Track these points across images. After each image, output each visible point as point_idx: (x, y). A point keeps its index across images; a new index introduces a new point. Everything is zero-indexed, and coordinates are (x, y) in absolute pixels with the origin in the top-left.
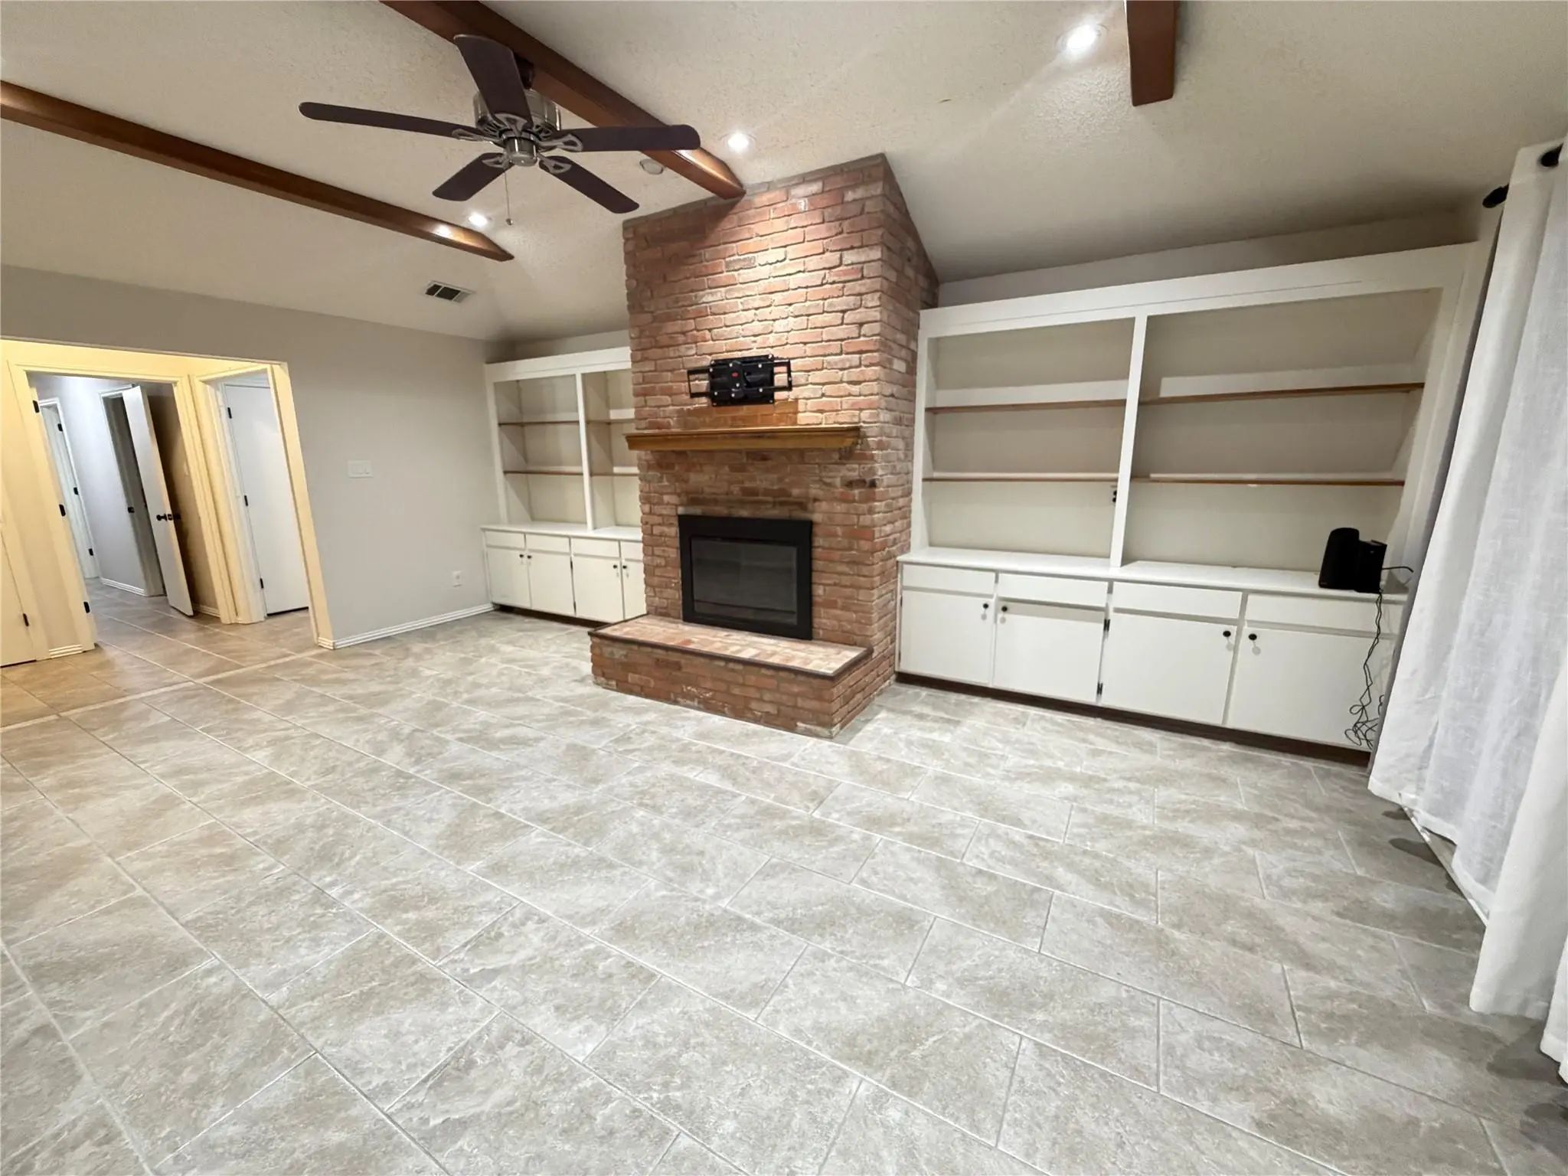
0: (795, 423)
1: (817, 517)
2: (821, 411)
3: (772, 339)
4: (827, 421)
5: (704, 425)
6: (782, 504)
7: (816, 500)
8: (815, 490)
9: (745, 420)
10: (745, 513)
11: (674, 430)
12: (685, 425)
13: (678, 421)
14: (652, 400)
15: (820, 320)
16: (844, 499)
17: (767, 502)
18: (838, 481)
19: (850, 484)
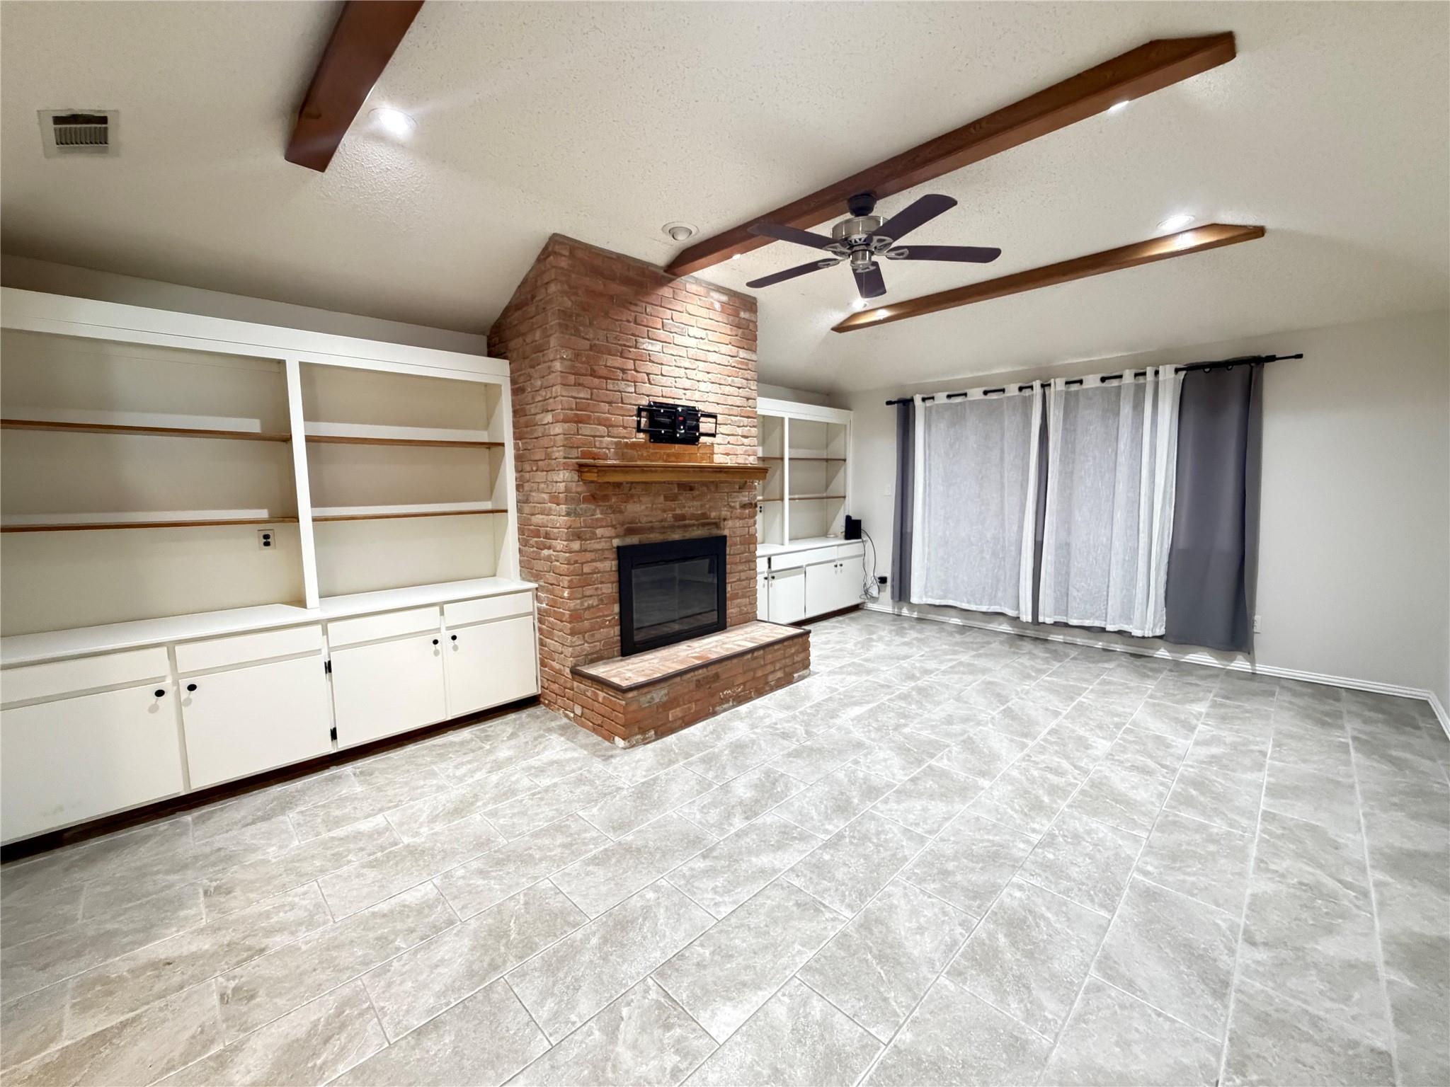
0: (713, 462)
1: (726, 532)
2: (727, 454)
3: (697, 396)
4: (729, 461)
5: (641, 458)
6: (704, 525)
7: (725, 520)
8: (725, 512)
9: (678, 456)
10: (676, 536)
11: (610, 462)
12: (623, 456)
13: (616, 453)
14: (586, 429)
15: (727, 390)
16: (741, 518)
17: (694, 525)
18: (737, 505)
19: (744, 506)
